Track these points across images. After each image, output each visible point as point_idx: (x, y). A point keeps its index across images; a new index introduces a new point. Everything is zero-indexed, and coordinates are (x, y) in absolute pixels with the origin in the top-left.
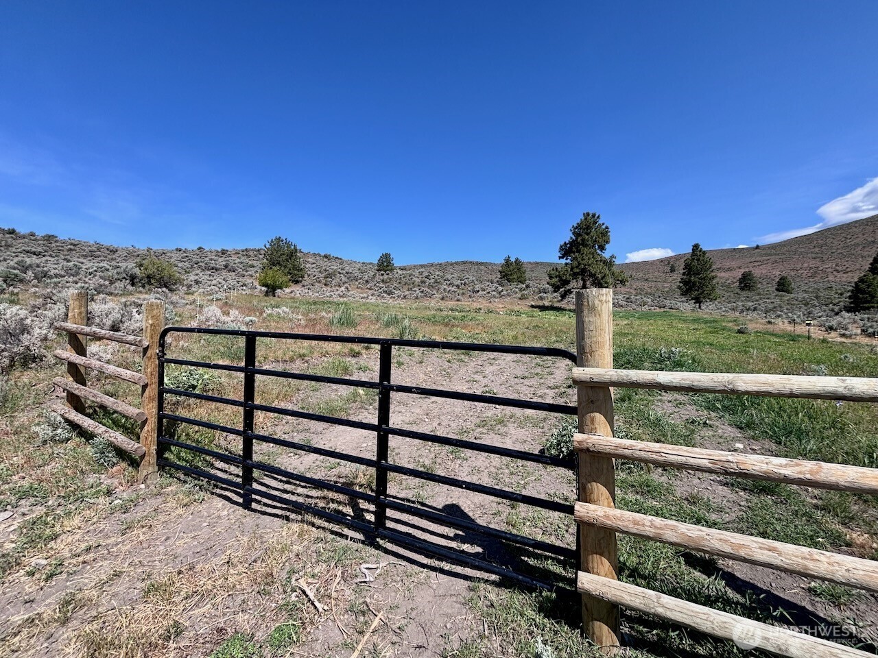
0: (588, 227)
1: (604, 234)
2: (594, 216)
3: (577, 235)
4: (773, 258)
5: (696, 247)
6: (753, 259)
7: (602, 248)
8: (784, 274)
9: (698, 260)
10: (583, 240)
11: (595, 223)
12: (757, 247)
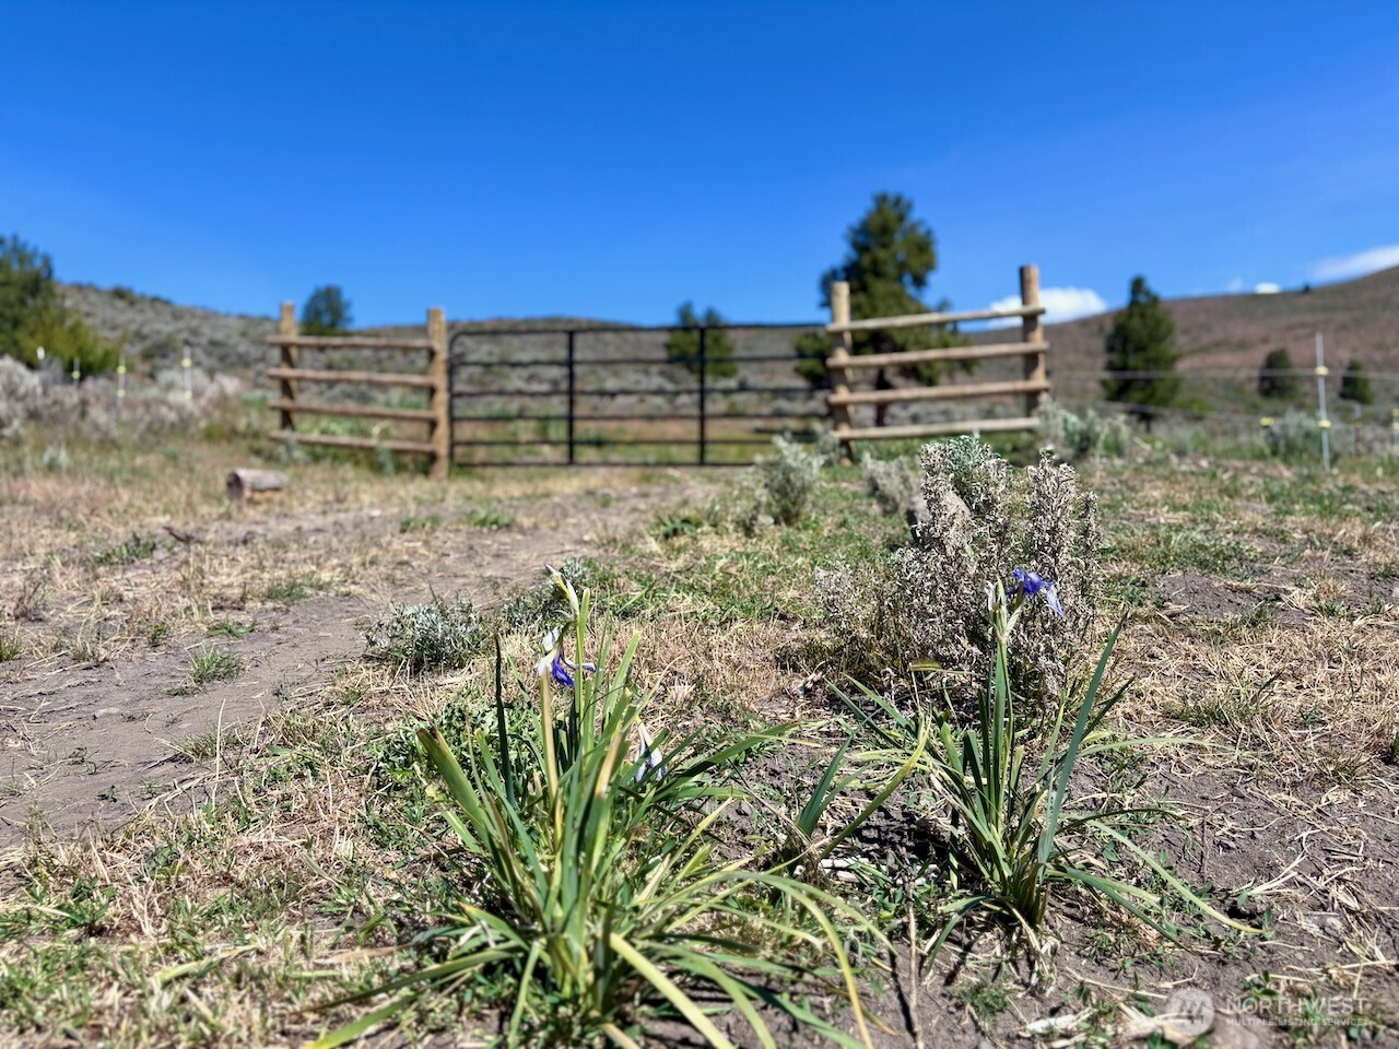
0: (885, 230)
1: (923, 248)
2: (898, 201)
3: (861, 248)
4: (1341, 317)
5: (1137, 285)
6: (1296, 319)
7: (919, 281)
8: (1359, 357)
9: (1143, 316)
10: (875, 262)
11: (901, 218)
12: (1307, 290)
